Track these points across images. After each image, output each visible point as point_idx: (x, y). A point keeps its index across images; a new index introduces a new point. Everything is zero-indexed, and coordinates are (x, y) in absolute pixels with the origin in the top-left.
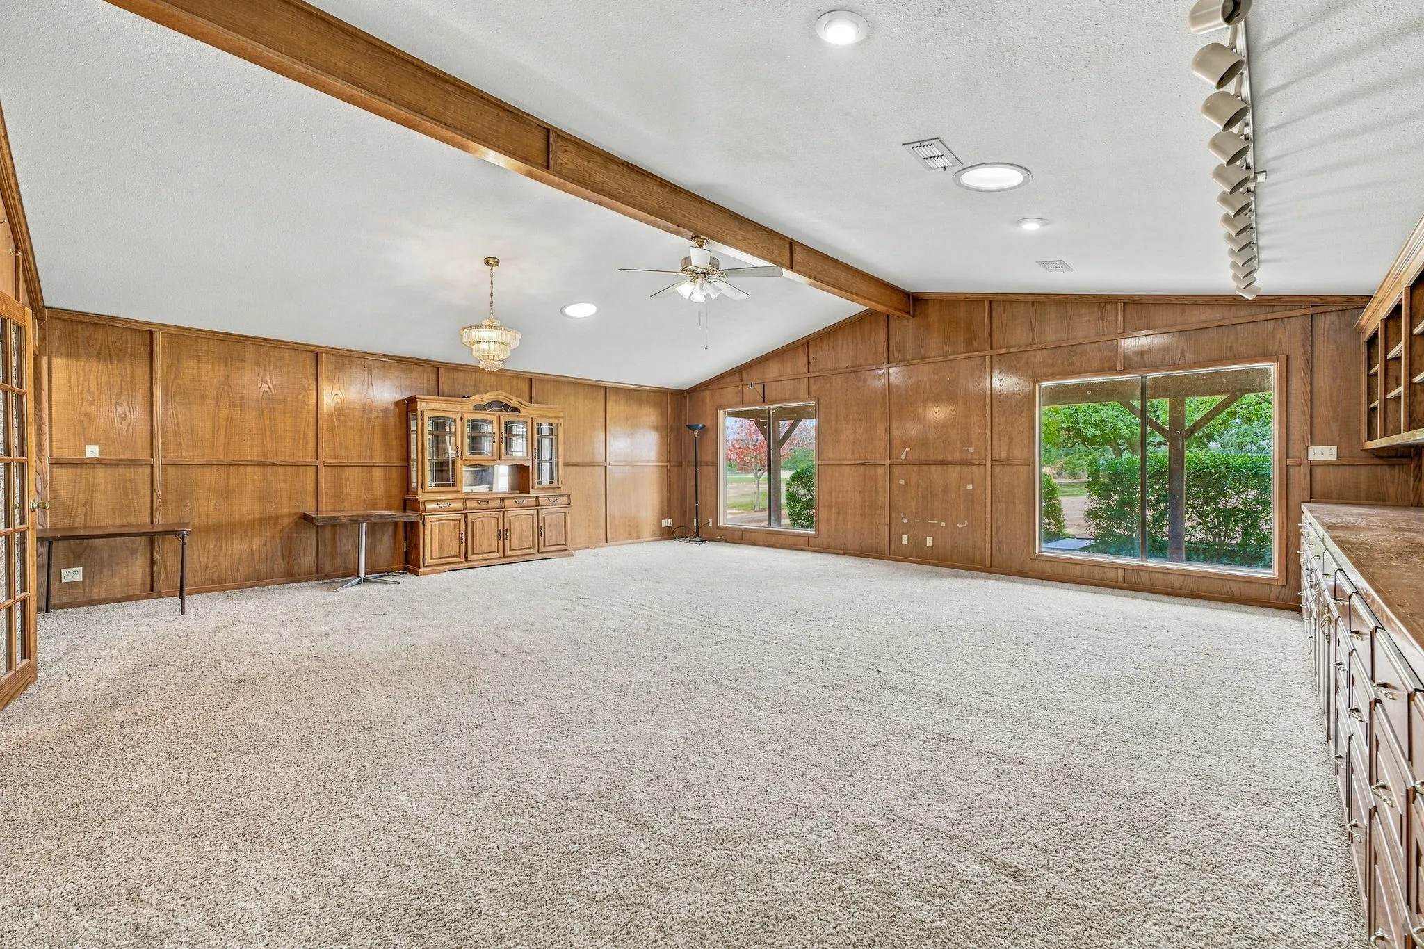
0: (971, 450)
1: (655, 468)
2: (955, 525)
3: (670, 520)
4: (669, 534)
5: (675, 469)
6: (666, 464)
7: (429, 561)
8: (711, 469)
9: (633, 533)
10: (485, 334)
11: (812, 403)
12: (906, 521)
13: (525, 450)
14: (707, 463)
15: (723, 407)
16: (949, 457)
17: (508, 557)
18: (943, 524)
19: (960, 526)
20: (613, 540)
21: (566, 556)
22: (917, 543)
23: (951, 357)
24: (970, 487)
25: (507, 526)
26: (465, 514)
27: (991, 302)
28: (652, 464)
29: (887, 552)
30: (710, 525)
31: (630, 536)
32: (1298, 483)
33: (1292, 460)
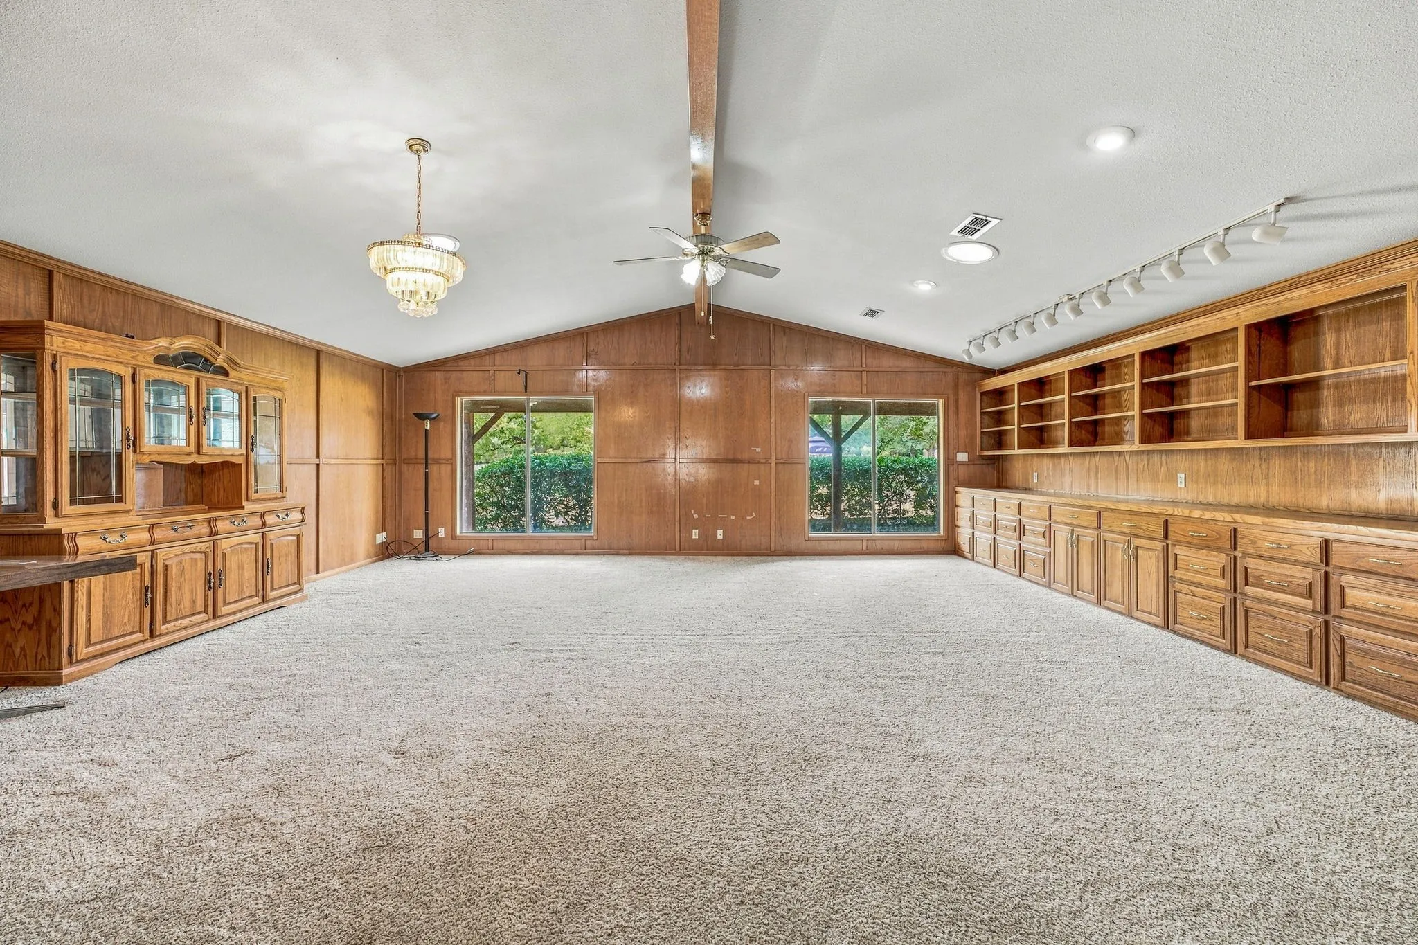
0: (758, 450)
1: (370, 468)
2: (744, 518)
3: (384, 534)
4: (386, 552)
5: (390, 466)
6: (380, 461)
7: (82, 650)
8: (446, 469)
9: (347, 560)
10: (408, 256)
11: (592, 398)
12: (696, 516)
13: (237, 438)
14: (438, 461)
15: (460, 393)
16: (739, 456)
17: (222, 616)
18: (733, 517)
19: (748, 518)
20: (325, 570)
21: (301, 600)
22: (707, 536)
23: (742, 367)
24: (757, 482)
25: (220, 566)
26: (153, 551)
27: (774, 325)
28: (366, 461)
29: (678, 547)
30: (442, 535)
31: (343, 563)
32: (953, 475)
33: (950, 461)
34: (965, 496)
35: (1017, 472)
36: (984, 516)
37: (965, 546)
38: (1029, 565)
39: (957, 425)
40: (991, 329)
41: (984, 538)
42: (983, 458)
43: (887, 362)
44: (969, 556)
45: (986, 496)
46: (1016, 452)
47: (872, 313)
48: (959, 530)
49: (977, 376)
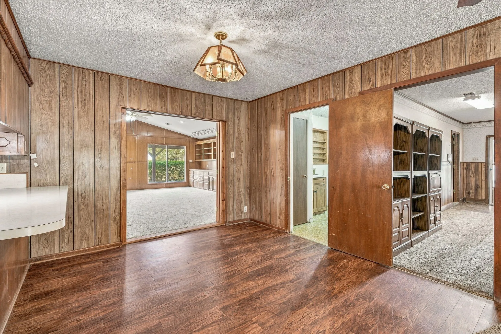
0: (132, 159)
19: (129, 179)
24: (132, 169)
27: (137, 122)
32: (189, 166)
33: (188, 162)
34: (192, 171)
35: (204, 165)
36: (196, 176)
37: (191, 183)
38: (205, 186)
39: (190, 153)
40: (197, 131)
41: (196, 181)
42: (196, 161)
43: (171, 135)
44: (192, 186)
45: (196, 171)
46: (203, 160)
47: (168, 124)
48: (190, 180)
49: (194, 140)
